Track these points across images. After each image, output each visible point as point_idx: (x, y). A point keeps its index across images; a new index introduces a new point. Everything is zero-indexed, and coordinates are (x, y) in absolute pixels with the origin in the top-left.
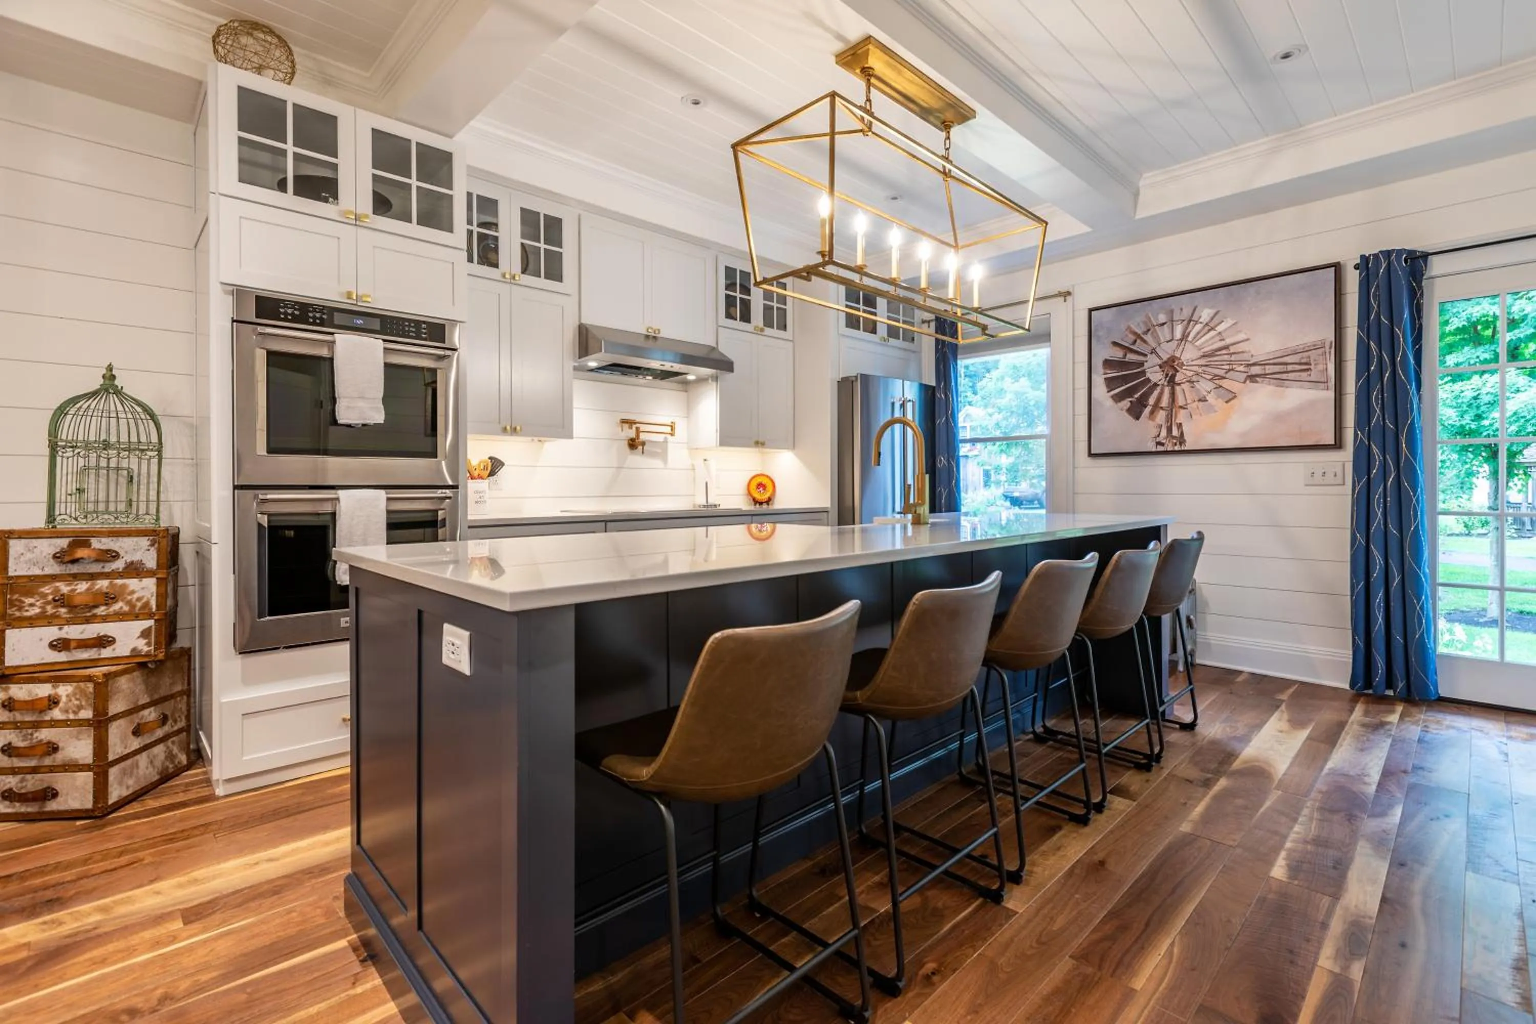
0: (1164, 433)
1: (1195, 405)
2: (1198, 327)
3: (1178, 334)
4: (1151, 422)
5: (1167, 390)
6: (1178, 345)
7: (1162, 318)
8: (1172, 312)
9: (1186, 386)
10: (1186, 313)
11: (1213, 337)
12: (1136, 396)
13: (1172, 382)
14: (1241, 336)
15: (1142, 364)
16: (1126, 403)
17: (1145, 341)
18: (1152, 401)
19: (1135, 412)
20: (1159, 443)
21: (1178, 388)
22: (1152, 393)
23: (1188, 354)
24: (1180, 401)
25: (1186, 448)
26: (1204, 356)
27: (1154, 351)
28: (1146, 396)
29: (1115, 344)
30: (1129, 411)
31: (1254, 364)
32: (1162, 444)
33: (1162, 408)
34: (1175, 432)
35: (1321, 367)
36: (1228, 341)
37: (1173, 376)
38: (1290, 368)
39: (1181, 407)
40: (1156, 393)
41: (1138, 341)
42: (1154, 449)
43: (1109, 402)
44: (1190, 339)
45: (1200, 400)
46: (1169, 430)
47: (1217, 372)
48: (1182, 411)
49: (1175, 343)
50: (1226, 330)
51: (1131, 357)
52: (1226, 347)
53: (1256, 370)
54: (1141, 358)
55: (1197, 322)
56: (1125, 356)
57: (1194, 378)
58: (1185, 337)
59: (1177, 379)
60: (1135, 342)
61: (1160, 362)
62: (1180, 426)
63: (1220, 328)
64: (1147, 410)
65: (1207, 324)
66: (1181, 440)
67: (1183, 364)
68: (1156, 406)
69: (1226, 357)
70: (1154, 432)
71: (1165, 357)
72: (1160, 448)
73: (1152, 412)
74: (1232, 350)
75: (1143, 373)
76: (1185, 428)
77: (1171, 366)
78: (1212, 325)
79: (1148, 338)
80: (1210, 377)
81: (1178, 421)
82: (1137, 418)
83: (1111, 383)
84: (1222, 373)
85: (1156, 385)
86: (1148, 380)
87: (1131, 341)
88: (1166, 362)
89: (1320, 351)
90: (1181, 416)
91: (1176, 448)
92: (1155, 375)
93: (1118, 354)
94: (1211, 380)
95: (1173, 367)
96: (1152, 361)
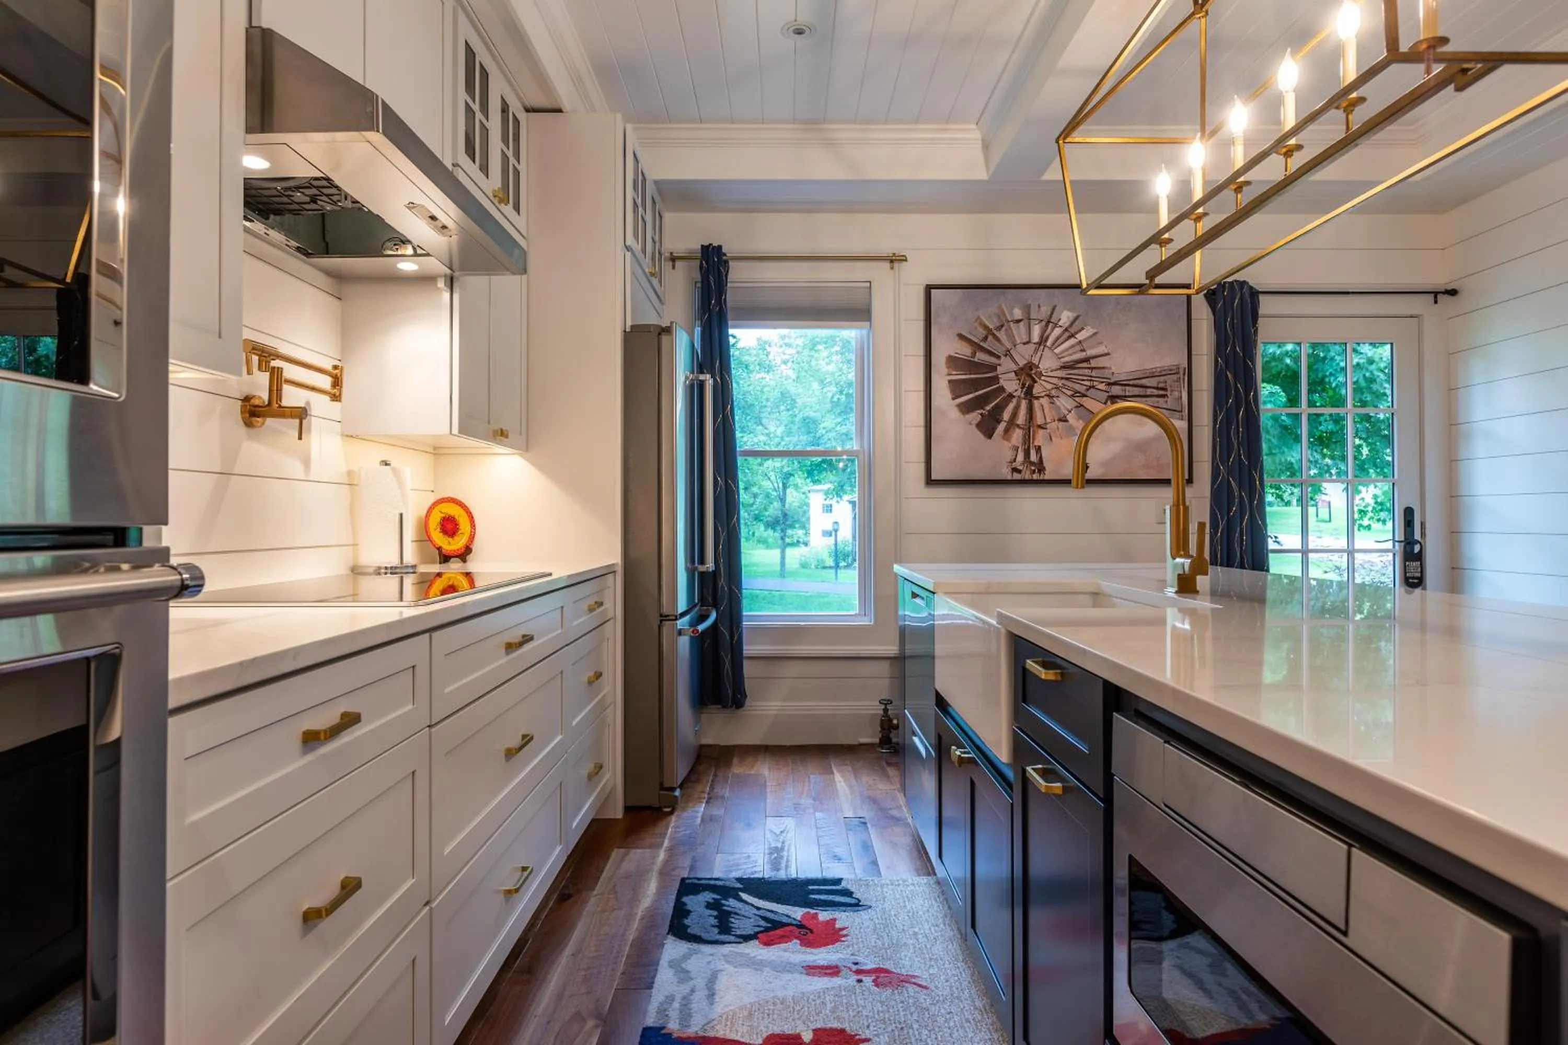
0: (1020, 457)
1: (1055, 425)
2: (1057, 331)
3: (1036, 338)
4: (1006, 443)
5: (1024, 404)
6: (1036, 351)
7: (1018, 313)
8: (1029, 307)
9: (1045, 401)
10: (1045, 311)
11: (1073, 346)
12: (988, 408)
13: (1029, 394)
14: (1101, 350)
15: (994, 368)
16: (975, 416)
17: (998, 340)
18: (1006, 416)
19: (987, 427)
20: (1015, 470)
21: (1036, 402)
22: (1007, 405)
23: (1047, 363)
24: (1039, 420)
25: (1046, 477)
26: (1063, 367)
27: (1008, 353)
28: (999, 409)
29: (961, 337)
30: (979, 426)
31: (1115, 384)
32: (1019, 471)
33: (1018, 426)
34: (1033, 457)
35: (1176, 394)
36: (1090, 353)
37: (1031, 388)
38: (1149, 391)
39: (1040, 427)
40: (1011, 407)
41: (990, 338)
42: (1009, 477)
43: (955, 414)
44: (1049, 343)
45: (1060, 420)
46: (1027, 454)
47: (1077, 387)
48: (1041, 432)
49: (1031, 347)
50: (1086, 340)
51: (981, 357)
52: (1087, 360)
53: (1116, 390)
54: (993, 360)
55: (1056, 325)
56: (974, 354)
57: (1053, 393)
58: (1043, 340)
59: (1037, 390)
60: (985, 339)
61: (1014, 367)
62: (1038, 449)
63: (1081, 336)
64: (1001, 427)
65: (1066, 330)
66: (1041, 469)
67: (1041, 374)
68: (1012, 423)
69: (1087, 372)
70: (1009, 455)
71: (1022, 363)
72: (1017, 476)
73: (1007, 430)
74: (1094, 363)
75: (996, 379)
76: (1044, 453)
77: (1028, 373)
78: (1072, 330)
79: (1002, 335)
80: (1069, 393)
81: (1036, 443)
82: (990, 436)
83: (957, 388)
84: (1082, 389)
85: (1011, 396)
86: (1002, 389)
87: (981, 337)
88: (1022, 369)
89: (1175, 377)
90: (1040, 438)
91: (1035, 477)
92: (1011, 385)
93: (964, 351)
94: (1072, 396)
95: (1030, 376)
96: (1006, 366)
